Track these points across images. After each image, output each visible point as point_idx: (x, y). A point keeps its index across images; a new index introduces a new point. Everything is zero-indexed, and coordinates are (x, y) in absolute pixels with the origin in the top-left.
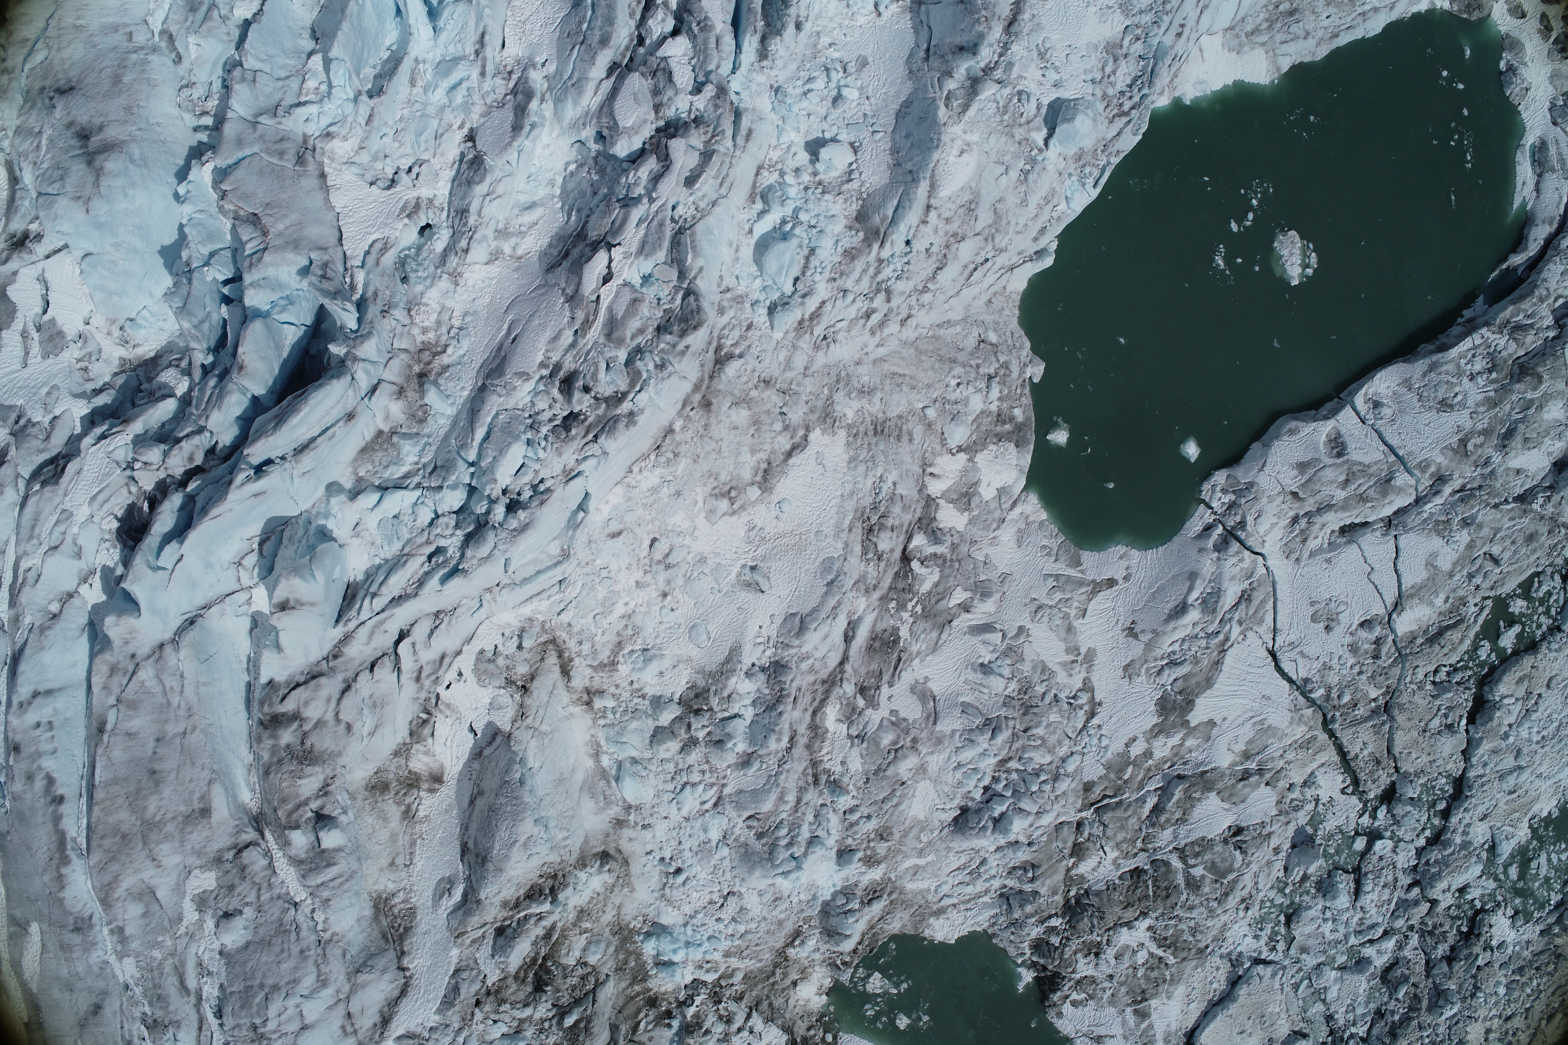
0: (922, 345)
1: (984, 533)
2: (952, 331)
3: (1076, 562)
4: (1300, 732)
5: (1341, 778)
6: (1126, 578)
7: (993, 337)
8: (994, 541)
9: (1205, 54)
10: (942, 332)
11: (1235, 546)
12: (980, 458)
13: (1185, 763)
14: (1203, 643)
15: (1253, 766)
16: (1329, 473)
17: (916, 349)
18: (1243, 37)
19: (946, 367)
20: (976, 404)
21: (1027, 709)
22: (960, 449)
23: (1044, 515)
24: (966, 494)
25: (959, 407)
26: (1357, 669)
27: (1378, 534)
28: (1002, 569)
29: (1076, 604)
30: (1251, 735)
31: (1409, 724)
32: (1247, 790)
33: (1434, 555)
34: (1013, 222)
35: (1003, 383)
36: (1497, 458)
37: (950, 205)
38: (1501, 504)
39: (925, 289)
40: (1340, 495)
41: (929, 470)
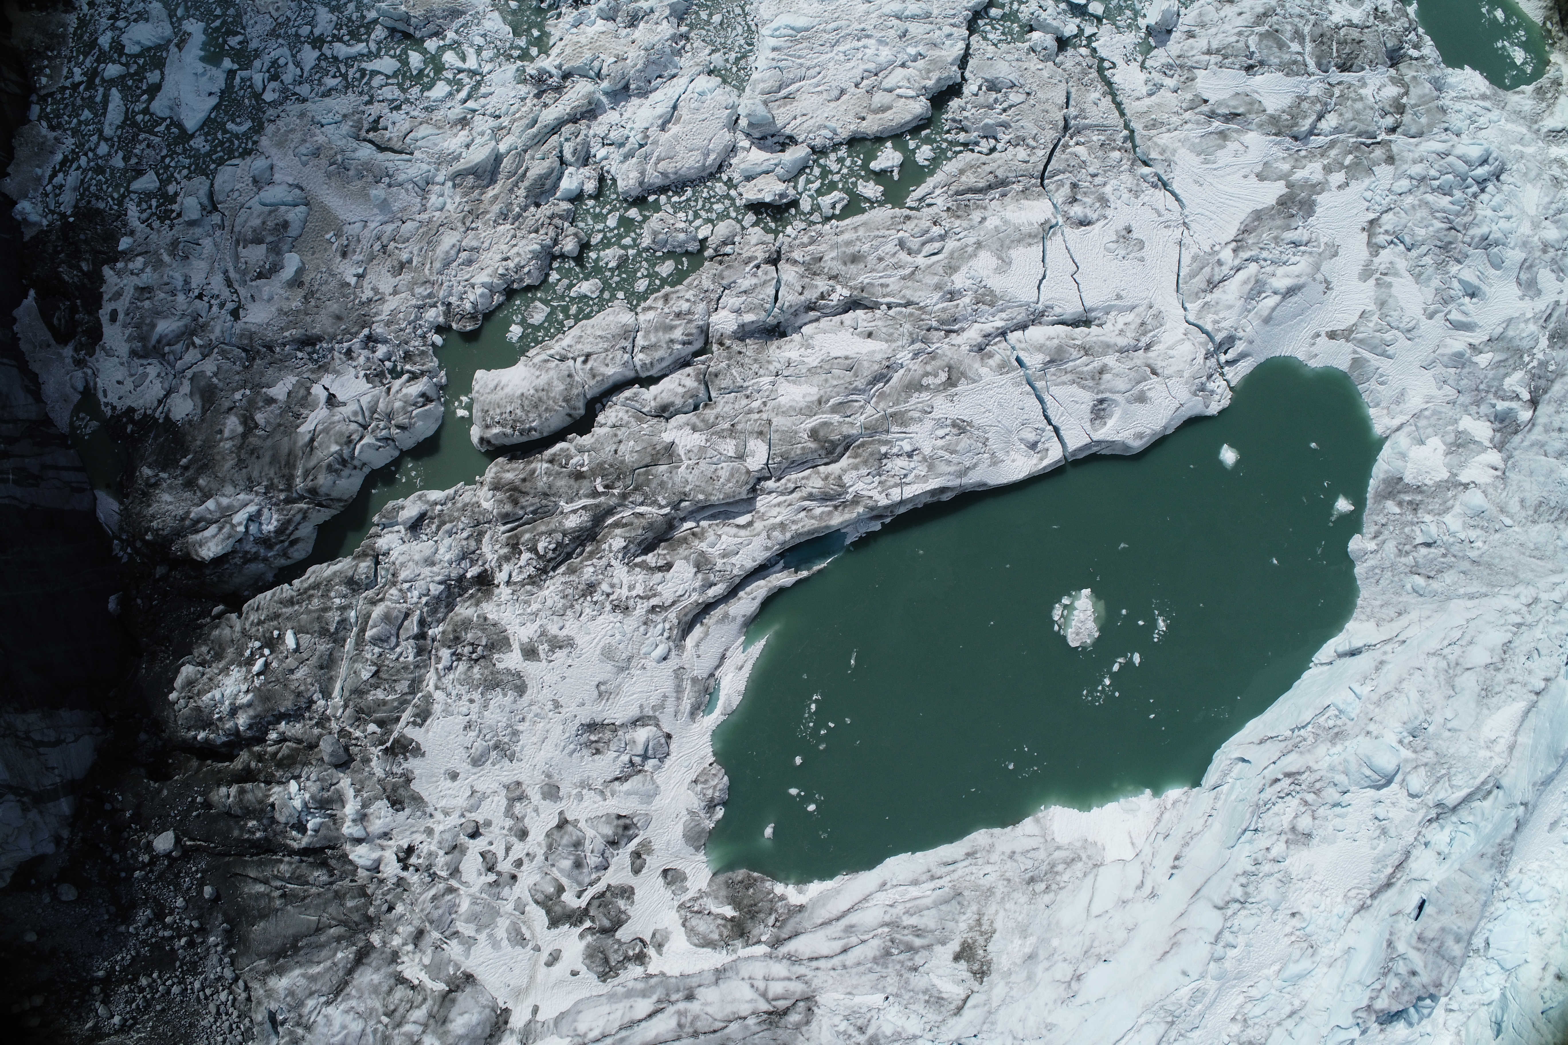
0: (1512, 581)
1: (1438, 408)
2: (1471, 590)
3: (1357, 362)
4: (1164, 139)
5: (1114, 79)
6: (1318, 335)
7: (1420, 581)
8: (1429, 399)
9: (1128, 840)
10: (1484, 590)
11: (1218, 338)
12: (1445, 475)
13: (1288, 149)
14: (1265, 254)
15: (1216, 124)
16: (1121, 384)
17: (1516, 577)
18: (1084, 858)
19: (1486, 558)
20: (1453, 521)
21: (1446, 247)
22: (1466, 486)
23: (1372, 412)
24: (1459, 446)
25: (1472, 523)
26: (1098, 180)
27: (1057, 310)
28: (1428, 374)
29: (1371, 325)
30: (1219, 153)
31: (1046, 106)
32: (1232, 103)
33: (999, 271)
34: (1431, 678)
35: (1409, 538)
36: (904, 356)
37: (1513, 694)
38: (899, 305)
39: (1519, 625)
40: (1110, 360)
41: (1499, 473)
